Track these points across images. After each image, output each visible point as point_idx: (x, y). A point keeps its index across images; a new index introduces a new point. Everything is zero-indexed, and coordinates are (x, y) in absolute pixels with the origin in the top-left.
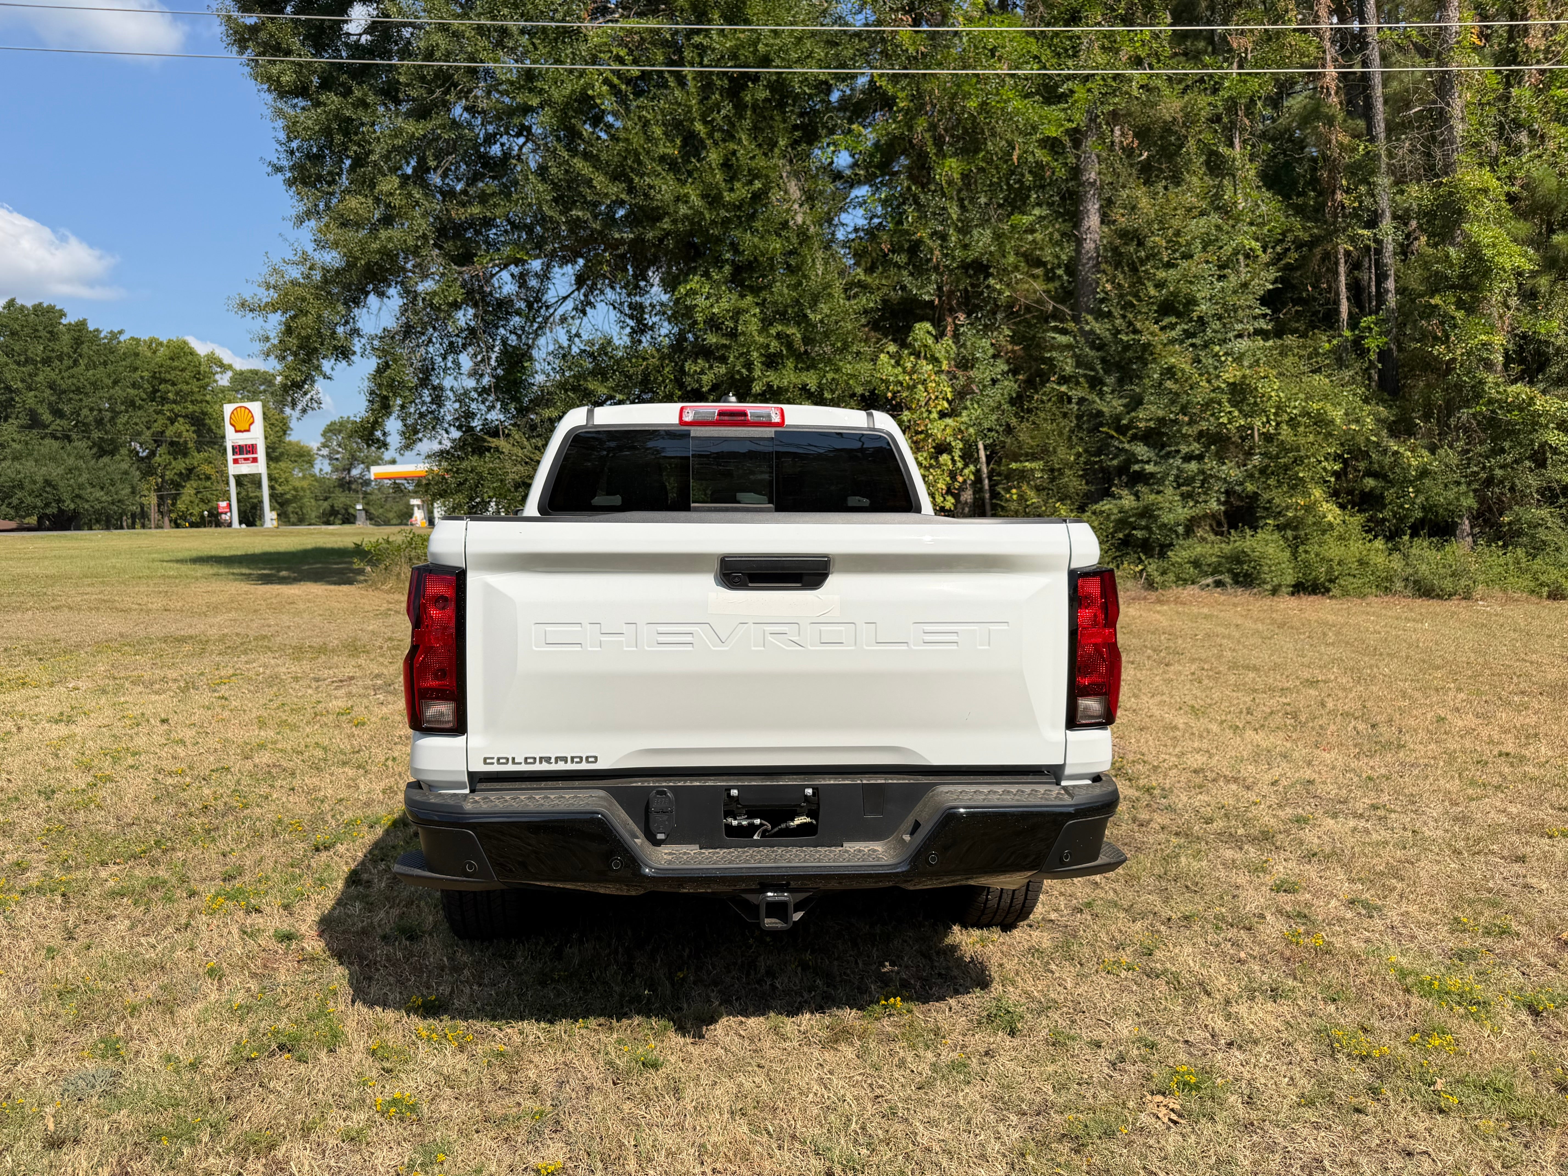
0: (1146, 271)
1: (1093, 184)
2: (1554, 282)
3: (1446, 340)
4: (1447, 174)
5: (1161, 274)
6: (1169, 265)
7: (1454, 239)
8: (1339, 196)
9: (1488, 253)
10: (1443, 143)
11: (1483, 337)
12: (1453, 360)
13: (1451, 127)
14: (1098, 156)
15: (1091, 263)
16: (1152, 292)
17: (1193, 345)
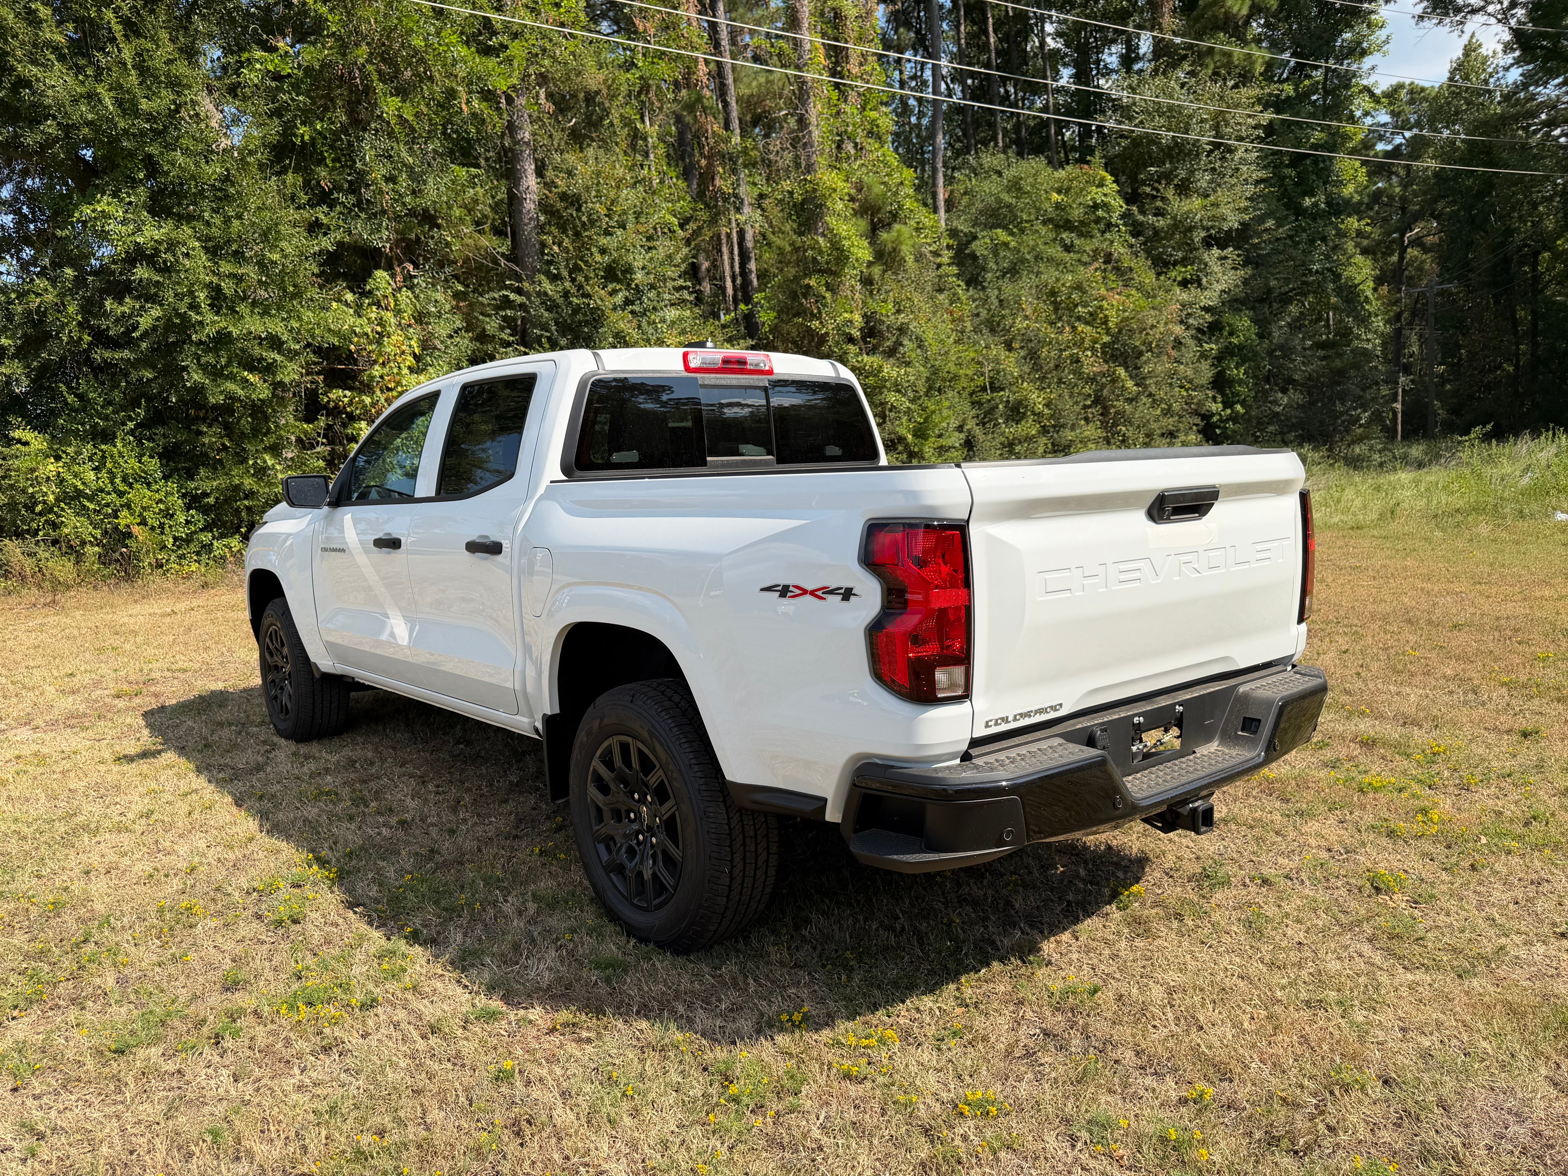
0: (590, 238)
1: (527, 144)
2: (885, 271)
3: (818, 316)
4: (809, 172)
5: (603, 241)
6: (607, 233)
7: (817, 229)
8: (718, 182)
9: (846, 243)
10: (805, 144)
11: (846, 315)
12: (827, 334)
13: (810, 132)
14: (530, 116)
15: (532, 224)
16: (598, 258)
17: (632, 312)
